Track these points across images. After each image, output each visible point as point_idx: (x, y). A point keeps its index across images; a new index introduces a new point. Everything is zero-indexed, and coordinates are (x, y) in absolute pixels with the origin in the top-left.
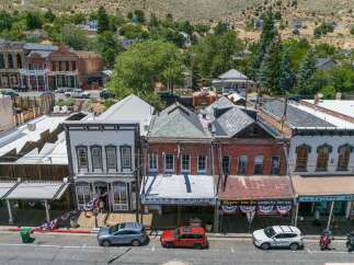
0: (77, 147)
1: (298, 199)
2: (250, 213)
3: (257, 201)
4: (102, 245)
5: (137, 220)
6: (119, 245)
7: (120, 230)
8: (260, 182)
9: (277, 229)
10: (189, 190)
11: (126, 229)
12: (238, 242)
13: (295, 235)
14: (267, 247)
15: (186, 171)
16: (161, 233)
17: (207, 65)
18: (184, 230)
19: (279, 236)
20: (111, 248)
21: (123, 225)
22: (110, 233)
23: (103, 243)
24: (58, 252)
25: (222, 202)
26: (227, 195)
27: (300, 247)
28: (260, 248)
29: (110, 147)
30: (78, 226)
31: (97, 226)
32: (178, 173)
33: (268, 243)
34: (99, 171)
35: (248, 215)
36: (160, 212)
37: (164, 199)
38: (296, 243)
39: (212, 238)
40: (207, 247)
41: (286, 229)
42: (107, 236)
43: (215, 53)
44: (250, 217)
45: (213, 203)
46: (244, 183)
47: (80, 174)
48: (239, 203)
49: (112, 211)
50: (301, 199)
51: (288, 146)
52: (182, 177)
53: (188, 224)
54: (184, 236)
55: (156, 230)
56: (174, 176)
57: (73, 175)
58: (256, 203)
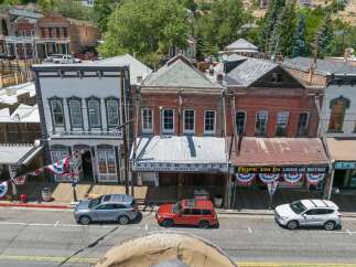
0: (50, 100)
1: (334, 165)
2: (272, 184)
3: (281, 167)
4: (79, 222)
5: (127, 192)
6: (101, 223)
7: (104, 203)
8: (284, 145)
9: (307, 204)
10: (193, 154)
11: (111, 202)
12: (253, 221)
13: (331, 211)
14: (295, 226)
15: (189, 131)
16: (156, 208)
17: (213, 34)
18: (187, 204)
19: (310, 212)
20: (92, 226)
21: (108, 198)
22: (90, 207)
23: (80, 219)
25: (236, 168)
26: (242, 160)
27: (337, 227)
28: (285, 227)
29: (93, 99)
30: (52, 200)
31: (76, 200)
32: (179, 133)
33: (296, 221)
34: (79, 130)
35: (269, 185)
36: (157, 184)
37: (161, 164)
38: (333, 222)
40: (216, 226)
41: (320, 204)
42: (85, 211)
43: (221, 22)
44: (272, 188)
45: (225, 170)
46: (263, 146)
47: (55, 134)
48: (258, 170)
49: (97, 183)
50: (339, 166)
51: (321, 99)
52: (185, 138)
53: (192, 196)
54: (187, 211)
55: (151, 204)
56: (174, 138)
57: (47, 136)
58: (281, 171)
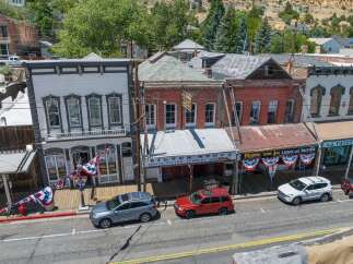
0: (45, 99)
2: (272, 166)
3: (280, 151)
4: (99, 227)
5: (139, 190)
7: (123, 203)
8: (277, 131)
9: (306, 181)
10: (202, 146)
12: (261, 202)
13: (325, 185)
14: (299, 201)
15: (190, 124)
18: (204, 194)
19: (310, 188)
20: (113, 229)
21: (125, 197)
22: (109, 209)
23: (99, 224)
24: (37, 245)
28: (291, 204)
29: (93, 97)
30: (56, 208)
32: (182, 127)
33: (299, 197)
35: (270, 169)
37: (173, 158)
38: (327, 194)
39: (237, 200)
41: (317, 180)
42: (105, 213)
44: (272, 172)
45: (233, 157)
48: (262, 155)
49: (98, 185)
50: (325, 146)
51: (304, 88)
52: (187, 131)
53: (202, 187)
55: (163, 200)
56: (178, 132)
57: (41, 139)
58: (279, 154)
